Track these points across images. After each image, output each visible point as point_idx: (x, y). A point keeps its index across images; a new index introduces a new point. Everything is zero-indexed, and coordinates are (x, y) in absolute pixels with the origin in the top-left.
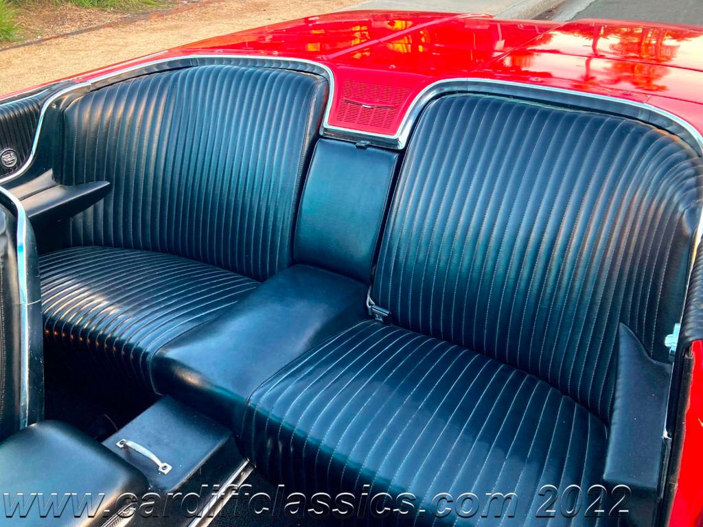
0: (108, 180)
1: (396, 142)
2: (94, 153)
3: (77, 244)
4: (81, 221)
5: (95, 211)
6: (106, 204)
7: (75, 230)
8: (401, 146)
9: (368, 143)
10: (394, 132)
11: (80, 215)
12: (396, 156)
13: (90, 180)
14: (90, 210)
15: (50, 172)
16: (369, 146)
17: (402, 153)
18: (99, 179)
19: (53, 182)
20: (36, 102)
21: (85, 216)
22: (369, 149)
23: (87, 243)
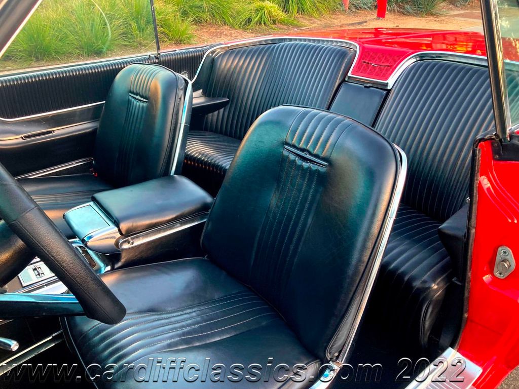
0: (228, 98)
1: (387, 85)
2: (224, 82)
3: (206, 130)
4: (210, 117)
5: (219, 113)
6: (224, 110)
7: (206, 123)
8: (389, 88)
9: (371, 85)
10: (387, 79)
11: (210, 114)
12: (385, 92)
13: (219, 96)
14: (216, 113)
15: (201, 91)
16: (372, 87)
17: (389, 91)
18: (224, 97)
19: (202, 95)
20: (203, 51)
21: (212, 116)
22: (371, 88)
23: (211, 131)
